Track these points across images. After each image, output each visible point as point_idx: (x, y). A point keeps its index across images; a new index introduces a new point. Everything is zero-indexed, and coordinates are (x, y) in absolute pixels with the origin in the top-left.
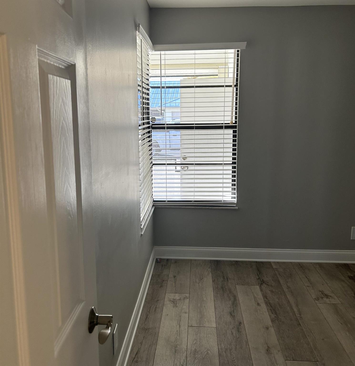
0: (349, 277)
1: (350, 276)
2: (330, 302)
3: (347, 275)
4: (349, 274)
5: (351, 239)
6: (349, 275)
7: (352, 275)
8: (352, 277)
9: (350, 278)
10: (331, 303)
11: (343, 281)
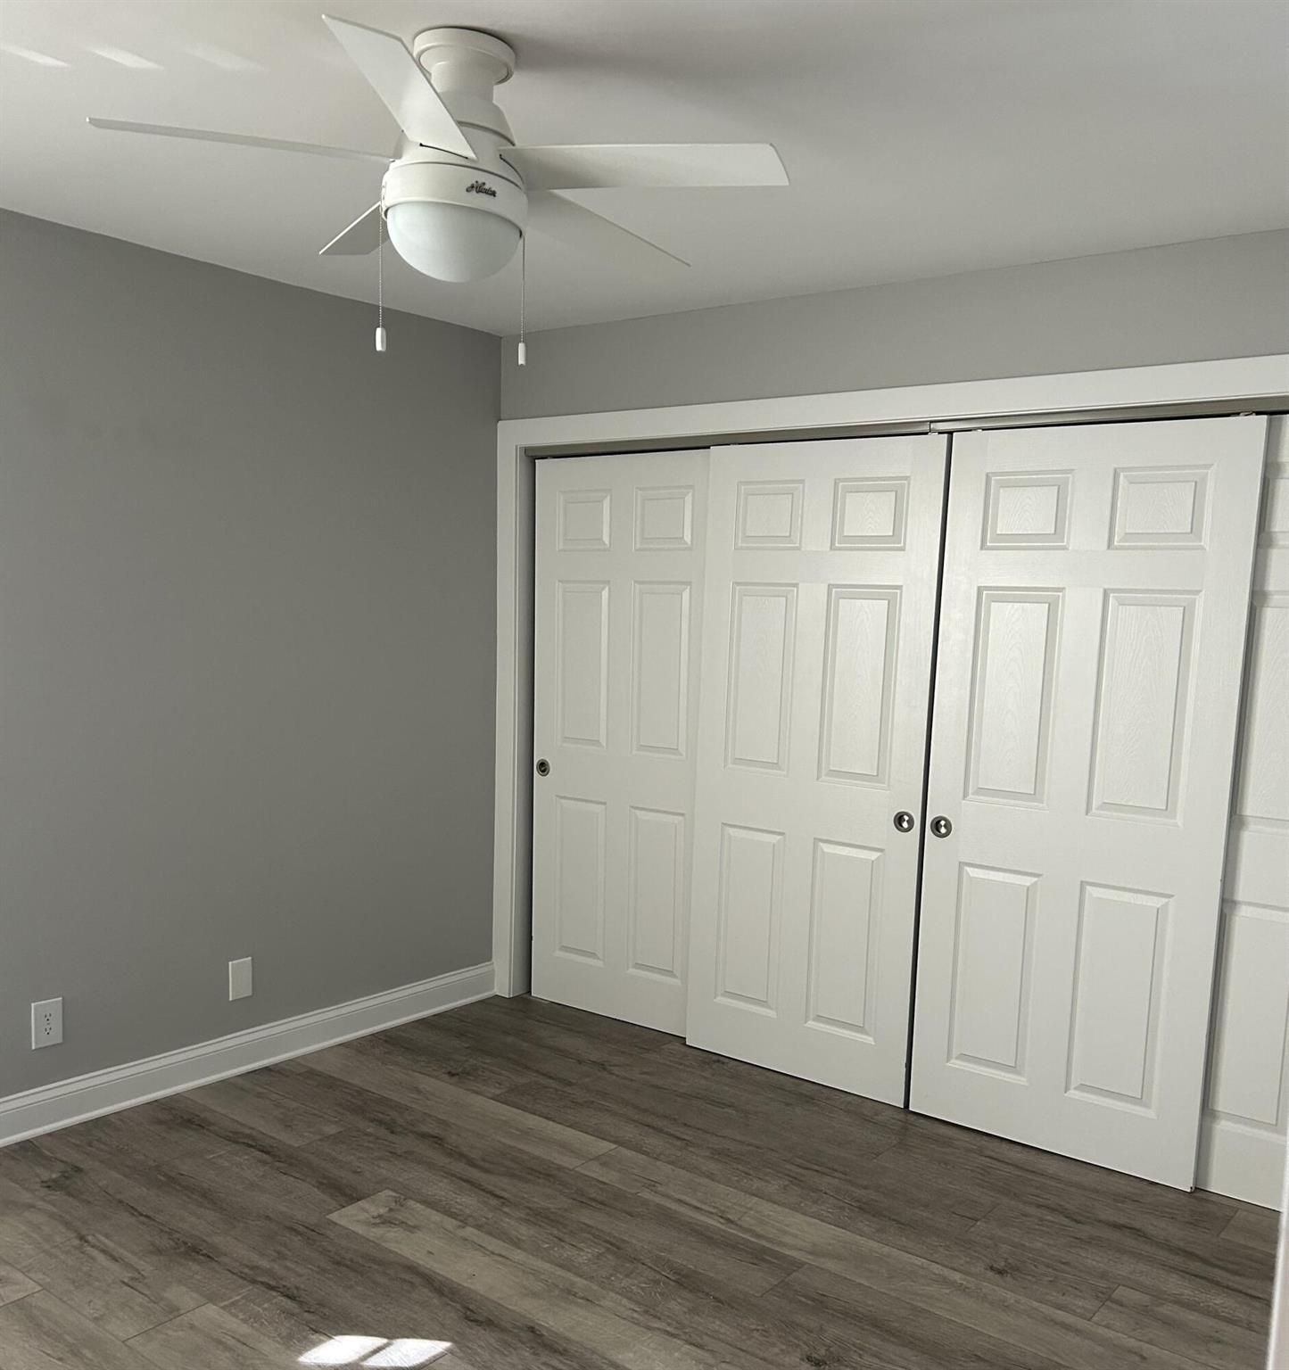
0: (45, 1185)
1: (49, 1180)
2: (4, 1301)
3: (38, 1180)
4: (46, 1175)
5: (33, 1048)
6: (45, 1179)
7: (54, 1176)
8: (54, 1181)
9: (49, 1185)
10: (7, 1302)
11: (31, 1206)
